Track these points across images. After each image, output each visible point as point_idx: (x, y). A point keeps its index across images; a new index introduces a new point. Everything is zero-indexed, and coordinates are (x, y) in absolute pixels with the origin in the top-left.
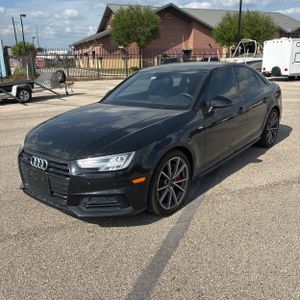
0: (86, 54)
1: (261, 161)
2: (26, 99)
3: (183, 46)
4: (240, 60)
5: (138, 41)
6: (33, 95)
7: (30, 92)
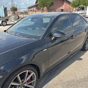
0: (32, 10)
1: (82, 59)
2: (5, 25)
3: (61, 8)
4: (79, 12)
5: (47, 6)
6: (7, 23)
7: (6, 22)
